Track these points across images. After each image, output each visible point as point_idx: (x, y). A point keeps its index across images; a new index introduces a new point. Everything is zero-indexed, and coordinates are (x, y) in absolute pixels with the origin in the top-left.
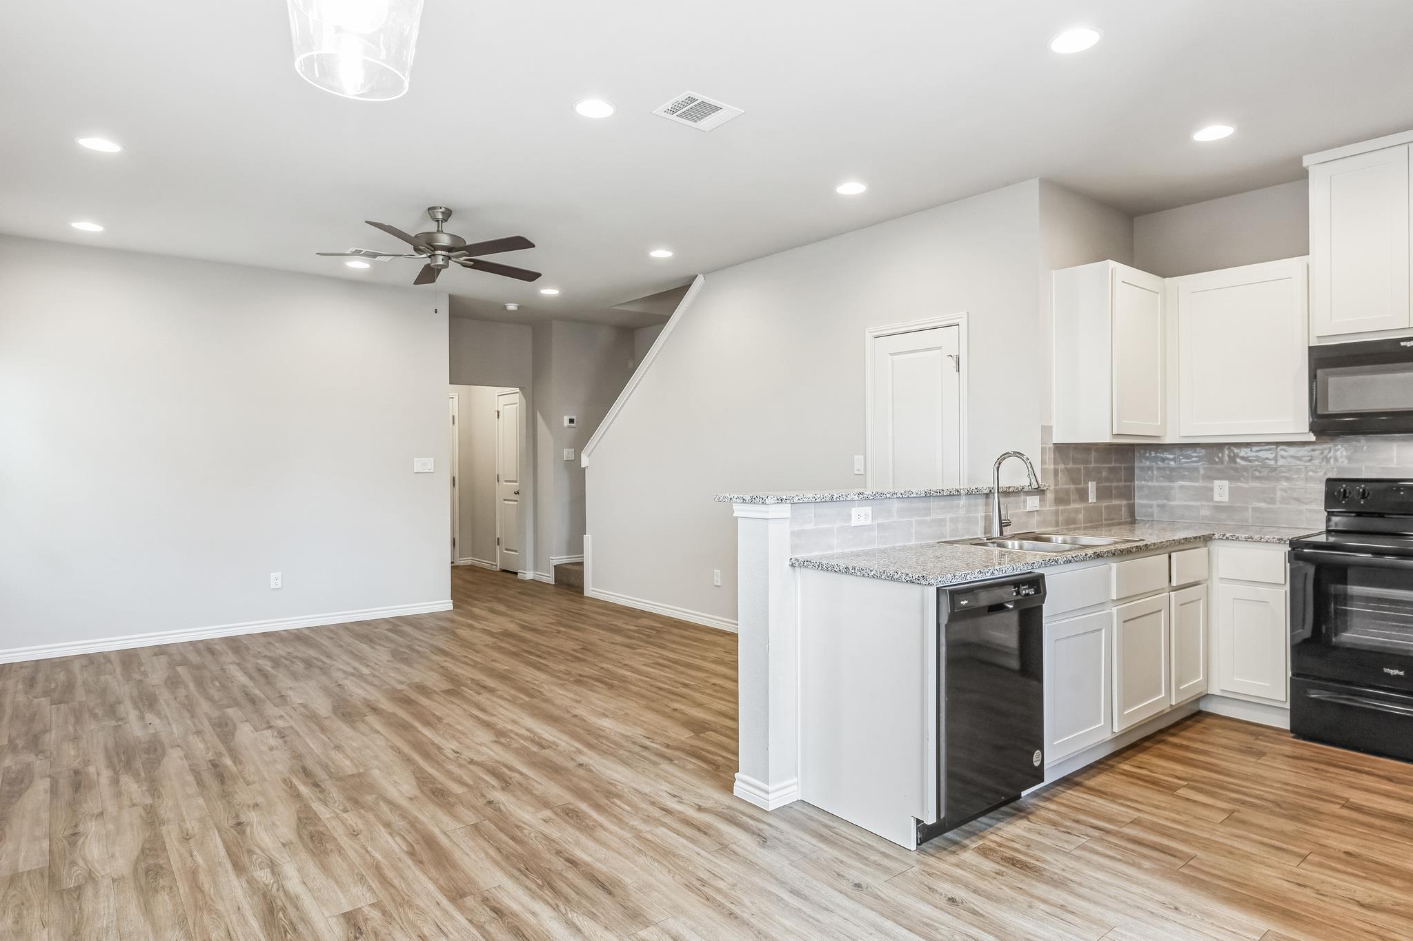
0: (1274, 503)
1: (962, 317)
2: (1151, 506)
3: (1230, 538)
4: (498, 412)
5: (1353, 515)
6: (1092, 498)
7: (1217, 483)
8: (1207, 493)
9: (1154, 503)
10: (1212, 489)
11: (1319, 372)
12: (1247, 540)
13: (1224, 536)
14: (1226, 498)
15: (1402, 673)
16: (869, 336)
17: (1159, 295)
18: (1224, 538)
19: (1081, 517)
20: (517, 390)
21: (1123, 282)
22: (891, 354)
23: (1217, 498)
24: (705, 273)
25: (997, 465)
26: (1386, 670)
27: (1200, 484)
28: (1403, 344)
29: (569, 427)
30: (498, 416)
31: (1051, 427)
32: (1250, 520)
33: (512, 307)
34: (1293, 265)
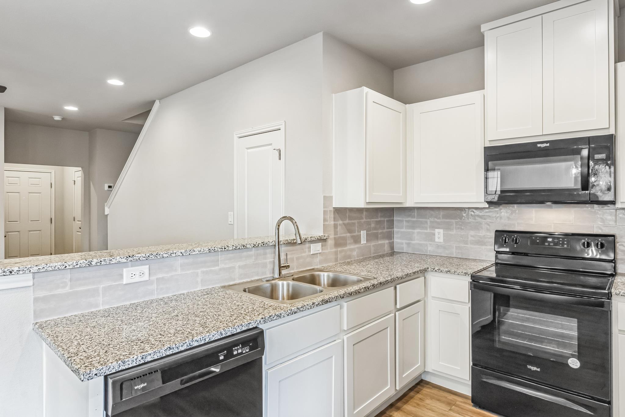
0: (467, 244)
1: (282, 125)
2: (402, 244)
3: (438, 271)
4: (75, 181)
5: (511, 253)
6: (363, 241)
7: (437, 231)
8: (431, 237)
9: (404, 241)
10: (434, 234)
11: (490, 163)
12: (447, 272)
13: (434, 269)
14: (441, 240)
15: (539, 370)
16: (235, 137)
17: (401, 114)
18: (434, 271)
19: (355, 253)
20: (80, 169)
21: (373, 102)
22: (247, 149)
23: (437, 240)
24: (160, 99)
25: (277, 227)
26: (529, 367)
27: (428, 231)
28: (539, 145)
29: (108, 190)
30: (75, 183)
31: (332, 197)
32: (455, 254)
33: (57, 118)
34: (476, 96)
